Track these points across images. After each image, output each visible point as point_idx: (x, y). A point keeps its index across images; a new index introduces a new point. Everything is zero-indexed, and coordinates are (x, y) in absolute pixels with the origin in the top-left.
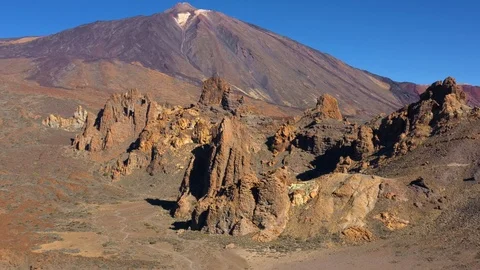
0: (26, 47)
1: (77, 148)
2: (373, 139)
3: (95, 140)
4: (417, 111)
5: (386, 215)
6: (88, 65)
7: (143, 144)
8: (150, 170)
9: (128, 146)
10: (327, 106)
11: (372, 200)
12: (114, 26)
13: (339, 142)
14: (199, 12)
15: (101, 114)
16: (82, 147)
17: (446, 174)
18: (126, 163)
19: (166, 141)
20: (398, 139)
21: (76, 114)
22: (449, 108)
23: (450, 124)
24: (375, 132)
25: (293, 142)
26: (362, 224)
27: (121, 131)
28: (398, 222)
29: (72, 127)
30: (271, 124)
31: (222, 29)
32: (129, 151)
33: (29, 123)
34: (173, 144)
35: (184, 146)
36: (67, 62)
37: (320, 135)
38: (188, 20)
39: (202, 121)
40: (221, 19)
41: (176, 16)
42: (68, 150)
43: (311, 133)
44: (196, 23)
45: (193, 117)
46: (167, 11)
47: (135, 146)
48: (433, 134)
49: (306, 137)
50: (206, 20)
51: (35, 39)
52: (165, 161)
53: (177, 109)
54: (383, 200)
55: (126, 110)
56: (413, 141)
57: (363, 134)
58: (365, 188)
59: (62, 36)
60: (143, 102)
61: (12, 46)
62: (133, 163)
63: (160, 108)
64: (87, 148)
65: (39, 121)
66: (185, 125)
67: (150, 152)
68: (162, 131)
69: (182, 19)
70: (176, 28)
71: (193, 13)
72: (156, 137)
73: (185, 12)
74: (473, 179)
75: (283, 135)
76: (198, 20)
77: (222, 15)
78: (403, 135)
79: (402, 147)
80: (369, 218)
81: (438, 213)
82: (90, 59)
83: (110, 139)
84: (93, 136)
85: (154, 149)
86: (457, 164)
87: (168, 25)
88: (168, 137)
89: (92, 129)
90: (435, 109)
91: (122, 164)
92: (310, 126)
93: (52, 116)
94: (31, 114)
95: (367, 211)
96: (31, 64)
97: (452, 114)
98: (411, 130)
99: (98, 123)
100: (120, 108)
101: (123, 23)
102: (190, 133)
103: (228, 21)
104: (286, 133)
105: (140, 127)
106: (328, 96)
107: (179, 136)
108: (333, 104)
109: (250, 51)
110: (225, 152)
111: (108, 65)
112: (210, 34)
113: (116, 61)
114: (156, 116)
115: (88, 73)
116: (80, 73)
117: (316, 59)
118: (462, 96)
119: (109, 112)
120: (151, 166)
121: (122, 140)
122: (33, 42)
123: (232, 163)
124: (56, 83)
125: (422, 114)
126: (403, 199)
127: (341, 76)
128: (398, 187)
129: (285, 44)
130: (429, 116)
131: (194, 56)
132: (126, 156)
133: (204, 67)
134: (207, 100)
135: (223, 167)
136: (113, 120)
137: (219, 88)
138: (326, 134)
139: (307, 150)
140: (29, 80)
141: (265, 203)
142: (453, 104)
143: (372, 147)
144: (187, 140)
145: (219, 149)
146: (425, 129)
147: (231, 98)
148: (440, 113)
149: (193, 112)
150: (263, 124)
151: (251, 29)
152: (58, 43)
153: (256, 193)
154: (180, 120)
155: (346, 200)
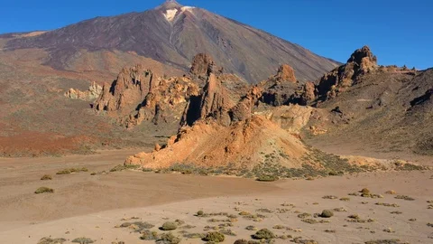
0: (37, 39)
1: (98, 109)
2: (315, 91)
3: (111, 103)
4: (344, 70)
5: (314, 127)
6: (92, 54)
7: (149, 102)
8: (155, 121)
9: (136, 106)
10: (285, 73)
11: (306, 120)
12: (111, 21)
13: (293, 96)
14: (184, 8)
15: (114, 83)
16: (101, 108)
17: (356, 106)
18: (136, 117)
19: (166, 101)
20: (330, 89)
21: (91, 88)
22: (365, 67)
23: (364, 77)
24: (315, 87)
25: (260, 99)
26: (298, 133)
27: (131, 96)
28: (321, 130)
29: (88, 97)
30: (244, 87)
31: (205, 23)
32: (138, 109)
33: (55, 94)
34: (171, 102)
35: (180, 104)
36: (75, 52)
37: (279, 93)
38: (176, 15)
39: (193, 85)
40: (204, 14)
41: (165, 12)
42: (90, 111)
43: (273, 91)
44: (182, 18)
45: (185, 83)
46: (157, 8)
47: (144, 103)
48: (353, 85)
49: (269, 94)
50: (192, 16)
51: (40, 33)
52: (165, 114)
53: (173, 79)
54: (312, 119)
55: (134, 80)
56: (340, 90)
57: (307, 88)
58: (302, 114)
59: (67, 30)
60: (147, 74)
61: (25, 38)
62: (142, 116)
63: (159, 79)
64: (105, 108)
65: (62, 93)
66: (180, 88)
67: (154, 108)
68: (163, 93)
69: (170, 14)
70: (165, 22)
71: (179, 10)
72: (159, 98)
73: (173, 8)
74: (371, 107)
75: (252, 94)
76: (184, 15)
77: (205, 11)
78: (334, 86)
79: (332, 94)
80: (303, 129)
81: (346, 125)
82: (92, 49)
83: (122, 101)
84: (110, 99)
85: (156, 106)
86: (364, 100)
87: (158, 20)
88: (168, 98)
89: (108, 95)
90: (356, 68)
91: (133, 118)
92: (273, 87)
93: (72, 89)
94: (54, 89)
95: (302, 126)
96: (44, 53)
97: (366, 71)
98: (339, 82)
99: (112, 90)
100: (129, 79)
101: (119, 19)
102: (184, 94)
103: (211, 17)
104: (255, 92)
105: (145, 93)
106: (286, 66)
107: (176, 96)
109: (229, 42)
110: (211, 95)
111: (109, 53)
112: (195, 28)
113: (116, 51)
114: (157, 84)
115: (93, 59)
116: (85, 60)
117: (287, 48)
118: (374, 59)
119: (120, 82)
120: (156, 119)
121: (131, 102)
122: (42, 35)
123: (215, 103)
124: (66, 68)
125: (346, 71)
126: (325, 119)
127: (309, 63)
128: (323, 113)
129: (260, 36)
130: (352, 73)
131: (181, 46)
132: (136, 113)
133: (189, 55)
134: (196, 71)
135: (210, 105)
136: (124, 87)
137: (205, 62)
138: (284, 92)
139: (269, 103)
140: (44, 65)
141: (237, 120)
142: (367, 64)
143: (313, 97)
144: (182, 100)
145: (207, 94)
146: (348, 82)
147: (214, 68)
148: (358, 71)
149: (186, 80)
150: (238, 87)
151: (230, 22)
152: (64, 36)
153: (231, 114)
154: (176, 85)
155: (289, 120)
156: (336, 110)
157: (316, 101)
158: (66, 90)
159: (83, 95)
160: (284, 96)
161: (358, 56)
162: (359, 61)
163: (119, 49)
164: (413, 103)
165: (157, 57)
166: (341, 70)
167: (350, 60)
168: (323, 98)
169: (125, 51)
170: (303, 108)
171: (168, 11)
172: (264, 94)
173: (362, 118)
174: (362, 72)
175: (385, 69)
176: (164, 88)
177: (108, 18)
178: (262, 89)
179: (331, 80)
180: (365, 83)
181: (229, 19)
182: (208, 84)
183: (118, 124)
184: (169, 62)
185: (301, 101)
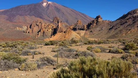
0: (2, 12)
2: (87, 27)
7: (41, 31)
8: (43, 36)
12: (26, 6)
13: (81, 28)
14: (49, 2)
15: (31, 25)
16: (27, 32)
17: (96, 30)
18: (38, 35)
19: (46, 30)
21: (23, 27)
23: (99, 23)
27: (36, 29)
28: (87, 36)
30: (68, 26)
31: (55, 7)
32: (38, 32)
33: (12, 29)
34: (48, 31)
35: (50, 31)
37: (77, 27)
39: (54, 26)
40: (55, 4)
41: (43, 4)
42: (24, 33)
43: (76, 27)
44: (48, 5)
45: (51, 25)
46: (40, 2)
47: (40, 31)
50: (51, 5)
52: (46, 34)
53: (48, 24)
54: (85, 34)
55: (36, 24)
56: (93, 26)
57: (85, 26)
59: (12, 9)
60: (40, 23)
62: (39, 35)
64: (29, 32)
66: (50, 27)
68: (45, 28)
69: (45, 4)
70: (43, 7)
71: (47, 3)
72: (44, 29)
73: (45, 2)
74: (100, 31)
76: (49, 5)
77: (55, 3)
79: (91, 27)
81: (93, 35)
82: (21, 15)
83: (34, 30)
85: (44, 32)
86: (98, 29)
88: (47, 29)
89: (29, 29)
90: (97, 21)
92: (76, 26)
93: (17, 27)
94: (12, 27)
96: (6, 16)
98: (93, 24)
99: (30, 27)
101: (28, 6)
102: (51, 28)
103: (57, 5)
104: (71, 28)
105: (40, 28)
106: (79, 20)
107: (49, 29)
108: (80, 22)
109: (63, 13)
110: (59, 28)
111: (26, 17)
112: (52, 8)
113: (28, 16)
114: (43, 25)
115: (21, 19)
116: (19, 19)
117: (81, 15)
118: (102, 18)
119: (33, 25)
120: (43, 35)
121: (36, 31)
122: (4, 11)
124: (13, 21)
127: (87, 19)
128: (88, 32)
130: (96, 22)
131: (48, 14)
132: (38, 34)
133: (51, 17)
134: (54, 22)
135: (59, 31)
136: (34, 27)
137: (57, 19)
140: (6, 20)
142: (100, 20)
143: (86, 28)
144: (51, 30)
145: (58, 28)
146: (95, 24)
147: (59, 21)
150: (66, 26)
151: (63, 7)
152: (11, 11)
154: (49, 26)
155: (79, 34)
156: (91, 31)
157: (87, 29)
158: (15, 28)
159: (21, 29)
160: (79, 28)
161: (98, 17)
162: (98, 19)
163: (29, 15)
164: (109, 29)
165: (41, 18)
166: (93, 21)
167: (95, 19)
168: (88, 29)
169: (31, 16)
170: (83, 31)
171: (44, 3)
172: (73, 28)
173: (97, 33)
174: (98, 22)
175: (104, 21)
176: (45, 27)
177: (25, 5)
178: (73, 27)
179: (91, 24)
180: (99, 24)
181: (63, 6)
182: (58, 25)
183: (33, 37)
185: (83, 30)
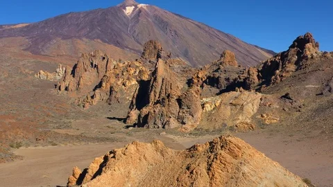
0: (21, 30)
1: (60, 89)
2: (258, 76)
3: (72, 84)
4: (287, 56)
5: (265, 115)
6: (64, 41)
7: (104, 84)
8: (109, 101)
9: (94, 88)
10: (228, 58)
11: (256, 107)
12: (82, 16)
13: (235, 80)
14: (140, 6)
15: (75, 67)
16: (63, 88)
17: (305, 92)
18: (92, 97)
19: (119, 83)
20: (274, 74)
21: (58, 70)
22: (308, 53)
23: (309, 62)
24: (258, 71)
25: (205, 82)
26: (249, 121)
27: (89, 78)
28: (272, 119)
29: (55, 78)
30: (190, 70)
31: (156, 17)
32: (94, 90)
33: (26, 75)
34: (124, 84)
35: (132, 86)
36: (50, 40)
37: (223, 76)
38: (133, 11)
39: (144, 69)
40: (156, 10)
41: (125, 9)
42: (54, 91)
43: (217, 75)
44: (139, 13)
45: (137, 67)
46: (118, 5)
47: (100, 86)
48: (297, 70)
49: (213, 77)
50: (145, 11)
51: (24, 25)
52: (119, 95)
53: (126, 63)
54: (263, 107)
55: (92, 64)
56: (284, 75)
57: (251, 73)
58: (251, 101)
59: (46, 22)
60: (104, 58)
61: (13, 29)
62: (97, 98)
63: (115, 63)
64: (66, 89)
65: (33, 75)
66: (132, 72)
67: (109, 89)
68: (117, 76)
69: (129, 10)
70: (125, 17)
71: (136, 7)
72: (113, 80)
73: (131, 6)
74: (322, 94)
75: (198, 77)
76: (140, 11)
77: (156, 8)
78: (278, 71)
79: (276, 78)
80: (253, 117)
81: (298, 113)
82: (65, 37)
83: (81, 82)
84: (70, 81)
85: (111, 88)
86: (312, 86)
87: (119, 15)
88: (121, 80)
89: (69, 77)
90: (299, 54)
91: (90, 98)
92: (217, 71)
93: (41, 71)
94: (27, 71)
95: (252, 113)
96: (26, 41)
97: (309, 56)
98: (283, 68)
99: (73, 73)
100: (88, 63)
101: (87, 14)
102: (135, 77)
103: (160, 11)
104: (200, 76)
105: (102, 75)
106: (228, 52)
107: (128, 79)
108: (232, 57)
109: (176, 32)
110: (160, 80)
111: (79, 41)
112: (148, 21)
113: (84, 39)
114: (112, 67)
115: (65, 46)
116: (59, 47)
117: (222, 37)
118: (317, 45)
119: (80, 65)
120: (110, 99)
121: (89, 84)
122: (26, 27)
123: (164, 88)
124: (42, 53)
125: (289, 57)
126: (276, 106)
128: (272, 99)
129: (199, 27)
130: (295, 59)
131: (137, 35)
132: (92, 94)
134: (147, 56)
136: (83, 70)
137: (155, 48)
138: (227, 75)
139: (213, 86)
140: (24, 50)
141: (186, 108)
142: (310, 50)
143: (256, 81)
144: (134, 82)
145: (155, 79)
146: (291, 67)
147: (163, 54)
148: (301, 56)
149: (137, 64)
150: (184, 71)
151: (175, 17)
152: (44, 27)
153: (179, 101)
154: (129, 69)
155: (239, 107)
156: (286, 96)
157: (260, 85)
159: (51, 76)
160: (228, 79)
162: (302, 48)
163: (87, 37)
165: (117, 44)
167: (292, 46)
168: (268, 82)
169: (92, 39)
171: (127, 8)
172: (208, 77)
174: (306, 57)
175: (329, 55)
176: (118, 71)
177: (79, 13)
178: (207, 73)
179: (275, 65)
180: (310, 69)
182: (156, 69)
183: (76, 104)
184: (127, 47)
